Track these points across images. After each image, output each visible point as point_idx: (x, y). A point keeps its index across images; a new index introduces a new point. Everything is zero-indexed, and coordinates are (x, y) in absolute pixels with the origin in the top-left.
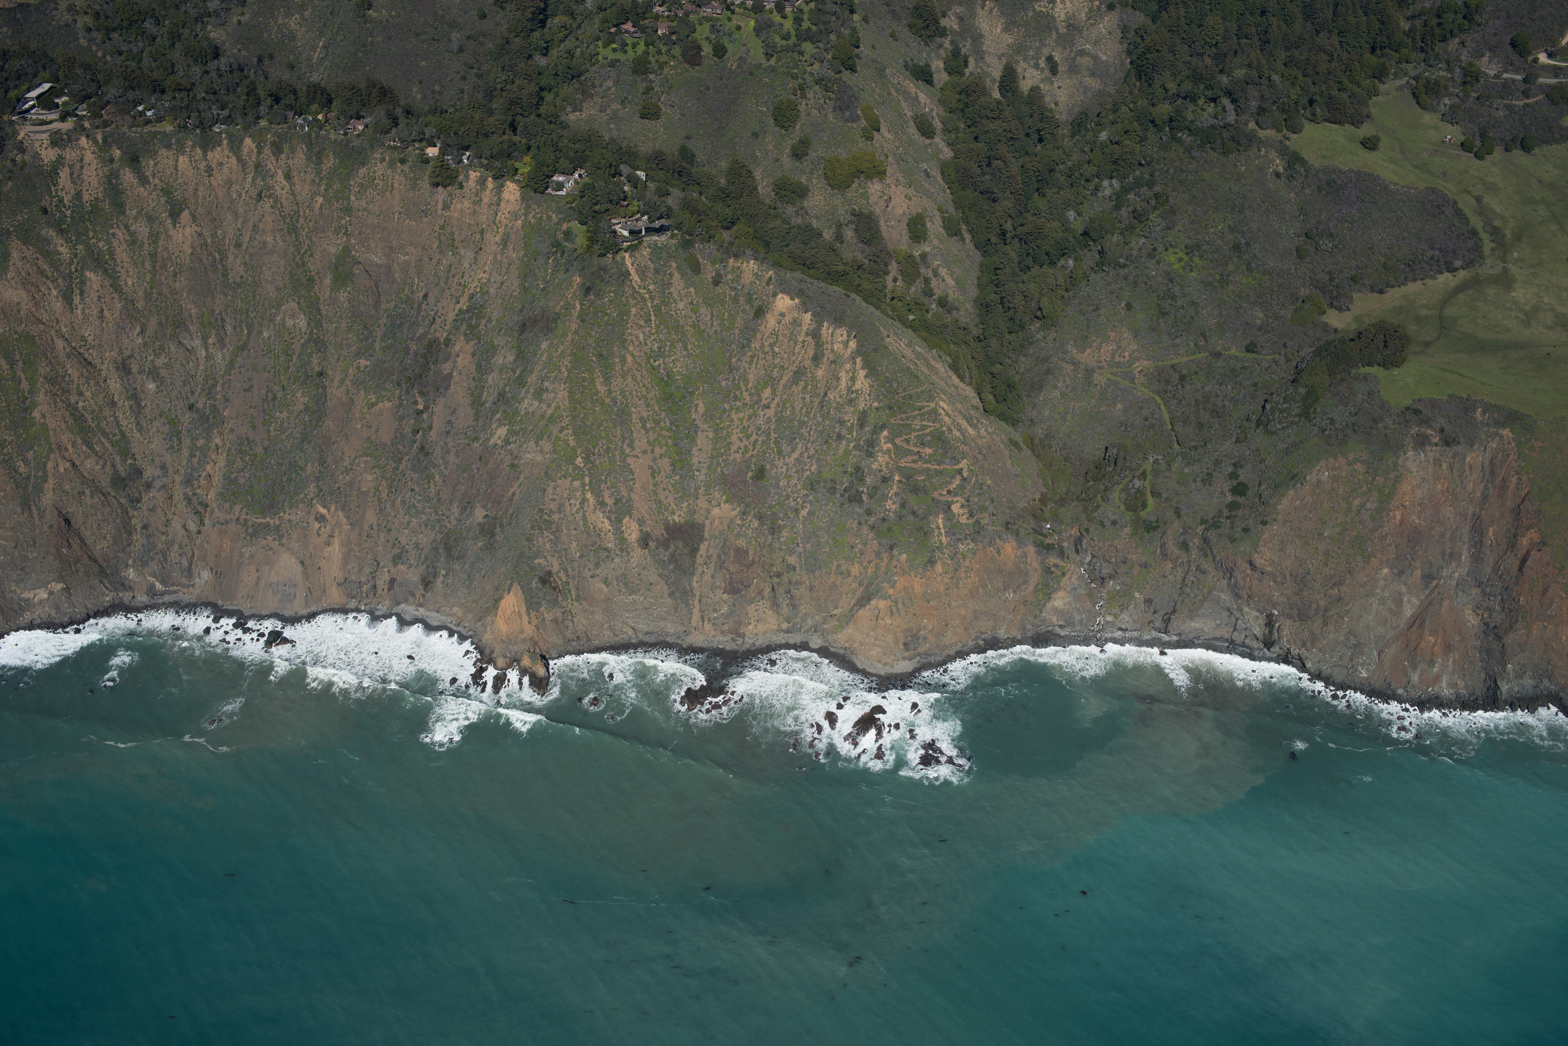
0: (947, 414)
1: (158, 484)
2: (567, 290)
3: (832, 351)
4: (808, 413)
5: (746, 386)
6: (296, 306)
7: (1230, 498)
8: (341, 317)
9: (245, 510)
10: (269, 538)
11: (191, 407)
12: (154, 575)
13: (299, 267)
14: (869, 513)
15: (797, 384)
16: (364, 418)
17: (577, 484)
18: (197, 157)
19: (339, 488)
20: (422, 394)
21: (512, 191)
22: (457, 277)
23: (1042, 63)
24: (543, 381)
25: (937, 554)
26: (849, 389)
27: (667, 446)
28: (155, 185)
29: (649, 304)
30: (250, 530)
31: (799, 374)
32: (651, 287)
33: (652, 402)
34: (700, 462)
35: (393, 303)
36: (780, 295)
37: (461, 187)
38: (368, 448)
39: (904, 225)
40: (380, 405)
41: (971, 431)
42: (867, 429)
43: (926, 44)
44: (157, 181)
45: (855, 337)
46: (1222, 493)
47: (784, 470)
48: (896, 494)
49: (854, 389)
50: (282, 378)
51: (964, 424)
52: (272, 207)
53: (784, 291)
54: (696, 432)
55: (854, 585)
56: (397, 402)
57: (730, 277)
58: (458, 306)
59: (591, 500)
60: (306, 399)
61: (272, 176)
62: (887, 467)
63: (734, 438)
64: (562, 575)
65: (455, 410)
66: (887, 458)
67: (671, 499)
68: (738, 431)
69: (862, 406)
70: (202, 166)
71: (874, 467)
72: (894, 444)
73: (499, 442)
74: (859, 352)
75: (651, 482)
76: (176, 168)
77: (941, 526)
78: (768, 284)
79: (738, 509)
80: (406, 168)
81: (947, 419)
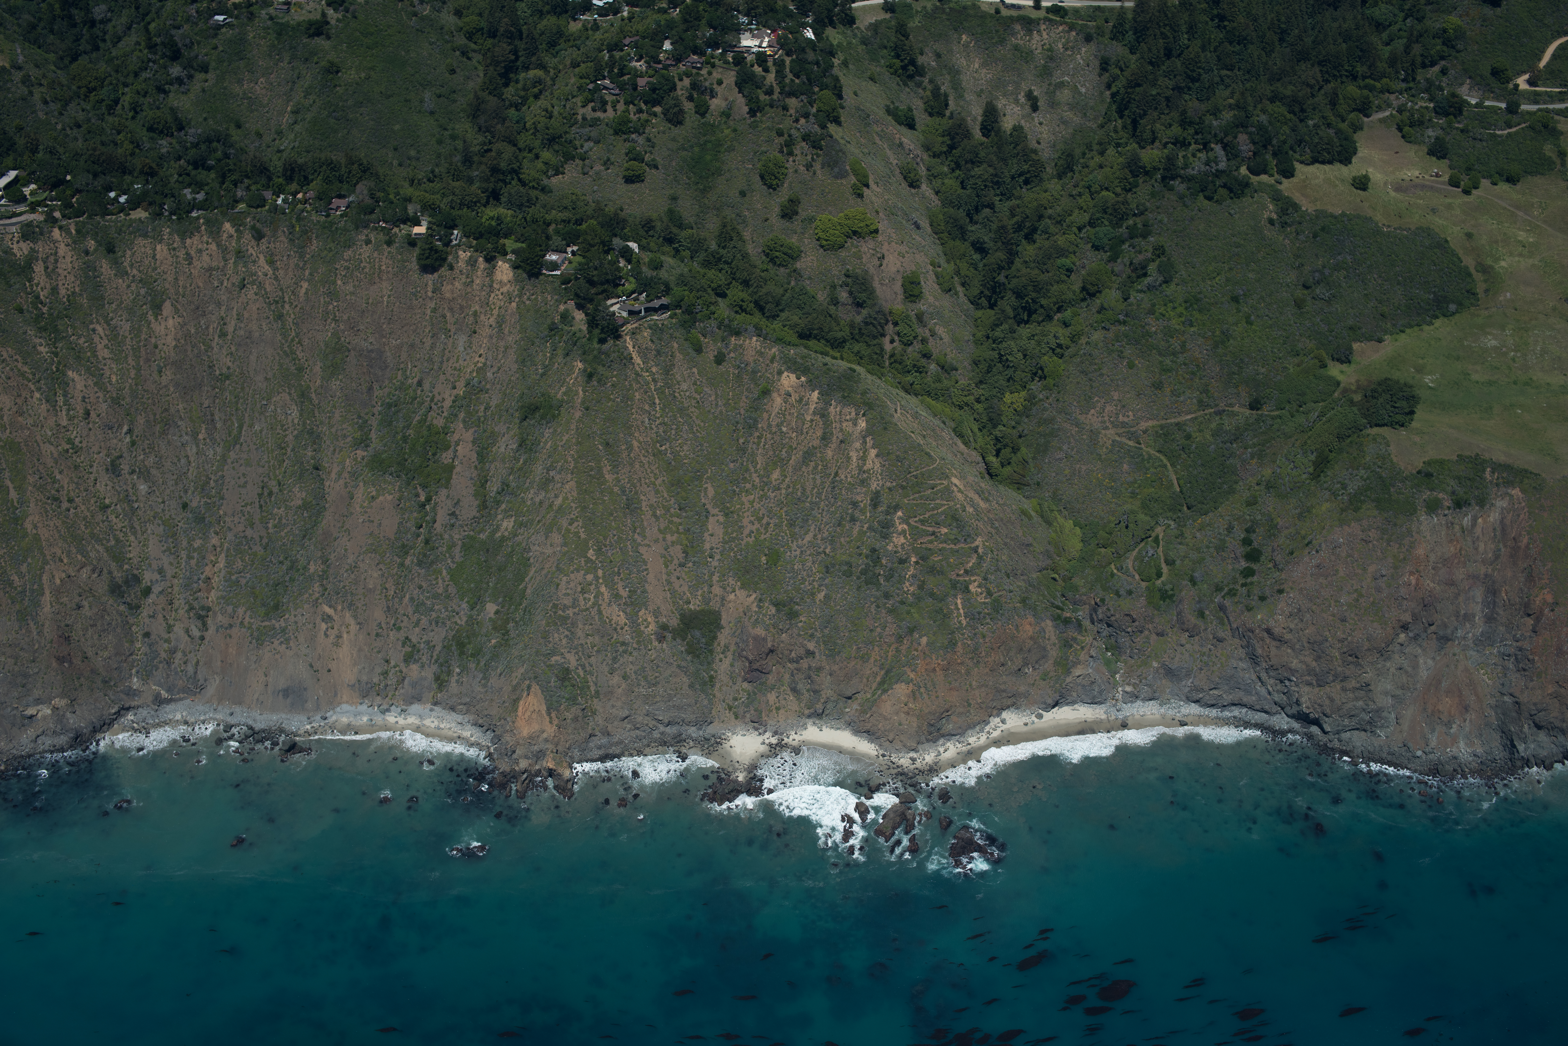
0: (960, 491)
1: (156, 589)
2: (569, 375)
3: (841, 430)
4: (819, 494)
5: (755, 467)
6: (288, 397)
7: (1243, 564)
8: (334, 406)
9: (249, 613)
10: (276, 642)
11: (185, 506)
12: (160, 685)
13: (287, 355)
14: (887, 596)
15: (807, 465)
16: (366, 512)
17: (590, 577)
18: (175, 245)
19: (344, 587)
20: (424, 487)
21: (504, 270)
22: (451, 361)
23: (1022, 99)
24: (548, 470)
25: (958, 636)
26: (860, 469)
27: (678, 533)
28: (134, 276)
29: (653, 387)
30: (255, 634)
31: (808, 455)
32: (654, 370)
33: (661, 489)
34: (712, 549)
35: (387, 390)
36: (786, 374)
37: (451, 268)
38: (372, 544)
39: (899, 283)
40: (381, 498)
41: (982, 504)
42: (880, 509)
43: (906, 85)
44: (135, 272)
45: (864, 415)
46: (1236, 558)
47: (798, 553)
48: (914, 576)
49: (865, 468)
50: (277, 472)
51: (976, 497)
52: (256, 294)
53: (789, 369)
54: (707, 517)
55: (876, 669)
56: (397, 495)
57: (732, 355)
58: (455, 392)
59: (606, 594)
60: (304, 494)
61: (254, 262)
62: (903, 548)
63: (745, 522)
64: (581, 672)
65: (459, 501)
66: (902, 540)
67: (685, 588)
68: (749, 513)
69: (874, 486)
70: (181, 254)
71: (890, 548)
72: (908, 524)
73: (506, 534)
74: (869, 432)
75: (664, 570)
76: (154, 257)
77: (960, 606)
78: (772, 361)
79: (754, 596)
80: (393, 249)
81: (959, 496)
